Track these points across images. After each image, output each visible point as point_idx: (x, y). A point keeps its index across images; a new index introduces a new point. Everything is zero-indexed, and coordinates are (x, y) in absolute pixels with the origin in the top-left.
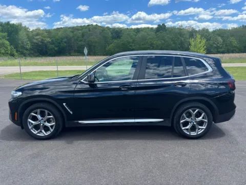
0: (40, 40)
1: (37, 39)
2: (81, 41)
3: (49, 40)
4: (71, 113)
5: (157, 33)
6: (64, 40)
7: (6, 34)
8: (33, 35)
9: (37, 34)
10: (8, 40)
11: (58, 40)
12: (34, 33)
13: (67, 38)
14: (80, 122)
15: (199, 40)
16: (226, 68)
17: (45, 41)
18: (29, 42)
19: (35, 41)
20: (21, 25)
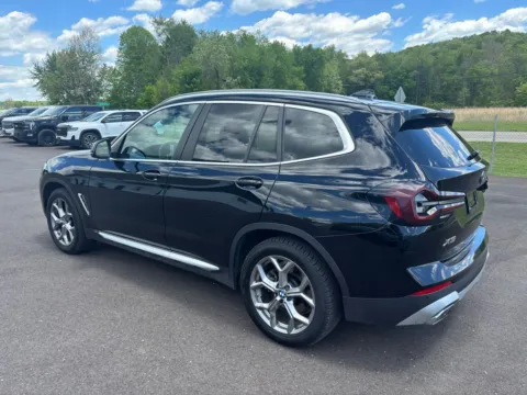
0: (362, 76)
1: (356, 76)
2: (453, 72)
3: (379, 75)
4: (88, 213)
6: (411, 74)
7: (302, 68)
8: (351, 67)
9: (360, 65)
10: (303, 80)
11: (399, 73)
12: (354, 63)
13: (420, 68)
14: (100, 233)
17: (372, 80)
18: (340, 82)
19: (353, 79)
20: (332, 50)
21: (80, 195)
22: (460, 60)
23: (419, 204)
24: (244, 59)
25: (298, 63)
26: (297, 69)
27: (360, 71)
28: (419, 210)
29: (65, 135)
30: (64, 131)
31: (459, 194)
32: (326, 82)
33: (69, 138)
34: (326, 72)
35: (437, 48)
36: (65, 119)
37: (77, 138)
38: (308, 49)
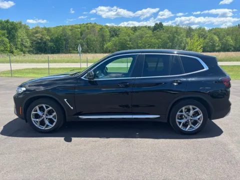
0: (39, 38)
1: (36, 37)
3: (48, 38)
4: (72, 108)
5: (155, 32)
6: (63, 38)
7: (6, 31)
8: (33, 33)
9: (37, 32)
10: (8, 37)
11: (57, 38)
12: (34, 31)
14: (80, 117)
15: (196, 39)
16: (222, 66)
17: (44, 39)
18: (28, 40)
19: (34, 38)
20: (20, 23)
21: (65, 100)
25: (2, 28)
26: (2, 32)
27: (38, 35)
34: (19, 34)
38: (7, 22)
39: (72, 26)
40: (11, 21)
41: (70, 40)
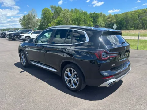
0: (110, 21)
1: (108, 21)
3: (115, 20)
4: (28, 57)
8: (107, 18)
10: (93, 22)
17: (113, 22)
18: (103, 23)
19: (107, 22)
20: (101, 13)
22: (139, 16)
23: (103, 55)
24: (75, 16)
25: (91, 17)
26: (91, 19)
27: (109, 19)
28: (103, 57)
29: (21, 37)
30: (21, 36)
31: (117, 53)
32: (99, 23)
33: (22, 38)
34: (99, 20)
35: (133, 13)
36: (22, 33)
37: (24, 38)
38: (94, 13)
39: (135, 11)
40: (96, 13)
41: (129, 21)
